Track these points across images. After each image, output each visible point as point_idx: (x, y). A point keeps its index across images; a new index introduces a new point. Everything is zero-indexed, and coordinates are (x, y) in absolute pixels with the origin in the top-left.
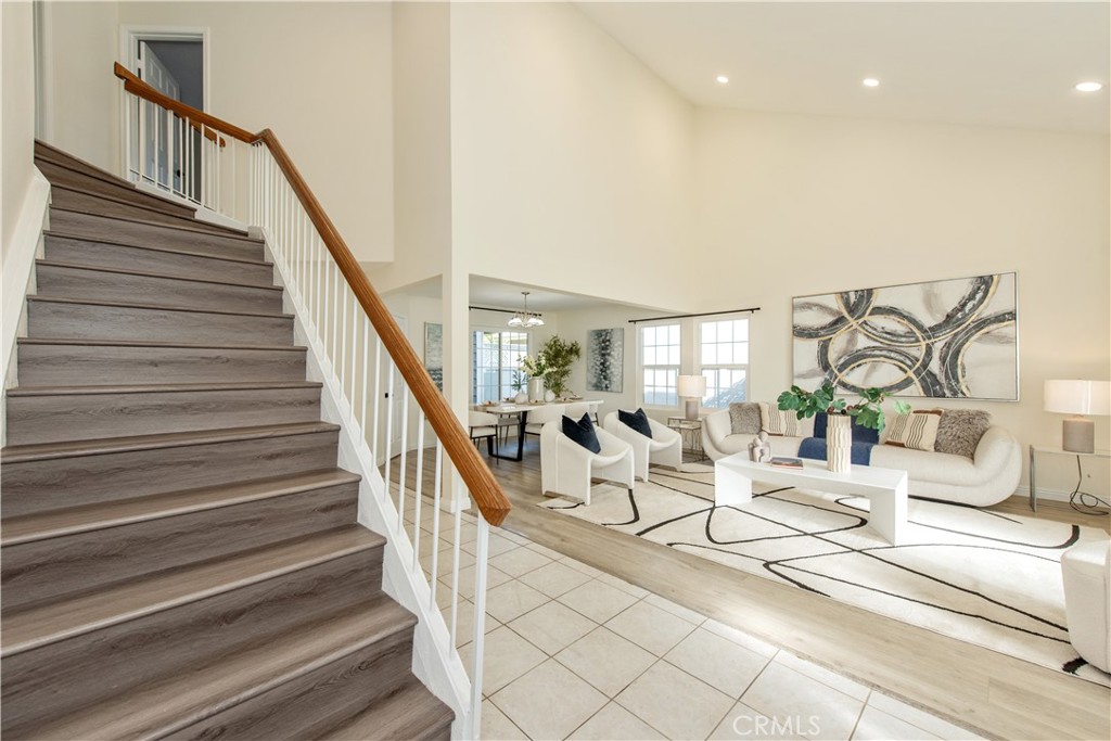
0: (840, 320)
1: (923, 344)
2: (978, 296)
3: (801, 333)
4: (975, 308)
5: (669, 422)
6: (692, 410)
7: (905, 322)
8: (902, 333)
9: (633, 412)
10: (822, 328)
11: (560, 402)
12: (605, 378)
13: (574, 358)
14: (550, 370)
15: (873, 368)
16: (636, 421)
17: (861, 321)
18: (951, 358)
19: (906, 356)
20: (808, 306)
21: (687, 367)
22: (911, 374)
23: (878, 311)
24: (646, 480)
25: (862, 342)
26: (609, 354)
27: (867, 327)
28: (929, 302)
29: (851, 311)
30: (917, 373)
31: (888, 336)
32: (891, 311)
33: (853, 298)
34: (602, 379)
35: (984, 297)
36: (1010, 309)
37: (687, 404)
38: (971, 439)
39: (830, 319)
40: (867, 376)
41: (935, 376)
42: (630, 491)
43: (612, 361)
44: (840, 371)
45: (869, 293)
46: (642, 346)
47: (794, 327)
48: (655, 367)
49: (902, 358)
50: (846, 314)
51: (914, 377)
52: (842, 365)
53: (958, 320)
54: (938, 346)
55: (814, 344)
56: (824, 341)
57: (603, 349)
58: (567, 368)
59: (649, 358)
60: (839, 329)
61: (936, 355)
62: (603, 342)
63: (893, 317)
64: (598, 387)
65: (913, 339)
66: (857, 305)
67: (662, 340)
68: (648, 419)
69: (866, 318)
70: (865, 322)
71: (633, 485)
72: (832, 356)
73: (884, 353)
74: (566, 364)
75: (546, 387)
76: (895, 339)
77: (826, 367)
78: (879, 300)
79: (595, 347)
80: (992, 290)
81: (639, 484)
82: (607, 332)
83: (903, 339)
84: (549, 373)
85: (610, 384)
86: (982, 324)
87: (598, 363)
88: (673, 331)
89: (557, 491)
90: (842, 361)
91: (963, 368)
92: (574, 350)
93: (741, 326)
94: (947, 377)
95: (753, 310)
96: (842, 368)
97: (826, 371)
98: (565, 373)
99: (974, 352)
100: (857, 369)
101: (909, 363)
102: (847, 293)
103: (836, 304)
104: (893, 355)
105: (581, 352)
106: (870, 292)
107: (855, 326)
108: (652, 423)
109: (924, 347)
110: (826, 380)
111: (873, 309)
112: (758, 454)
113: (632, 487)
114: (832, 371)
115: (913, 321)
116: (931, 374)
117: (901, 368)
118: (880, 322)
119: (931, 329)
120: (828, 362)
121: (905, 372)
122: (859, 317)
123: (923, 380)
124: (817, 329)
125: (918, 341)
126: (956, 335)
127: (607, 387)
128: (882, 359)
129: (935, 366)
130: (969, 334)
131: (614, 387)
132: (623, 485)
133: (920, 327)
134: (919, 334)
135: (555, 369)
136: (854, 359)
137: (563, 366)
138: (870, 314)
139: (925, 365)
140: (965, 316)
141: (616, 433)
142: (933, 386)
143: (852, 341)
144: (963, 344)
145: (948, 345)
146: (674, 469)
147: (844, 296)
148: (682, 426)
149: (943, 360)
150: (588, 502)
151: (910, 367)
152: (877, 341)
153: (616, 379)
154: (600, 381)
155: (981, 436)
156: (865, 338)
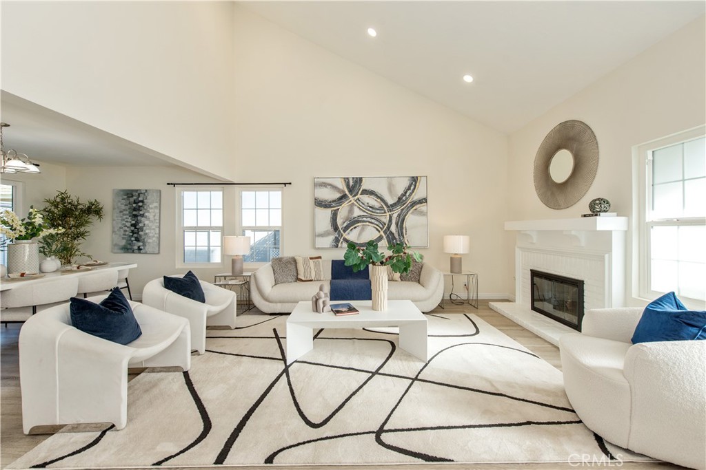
0: (344, 197)
1: (388, 214)
2: (412, 188)
3: (320, 204)
4: (411, 194)
5: (215, 280)
6: (238, 266)
7: (379, 200)
8: (377, 207)
9: (182, 276)
10: (334, 201)
11: (71, 271)
12: (137, 240)
13: (93, 218)
14: (52, 231)
15: (363, 230)
16: (187, 286)
17: (356, 197)
18: (401, 223)
19: (379, 221)
20: (324, 185)
21: (230, 228)
22: (382, 233)
23: (365, 192)
24: (202, 351)
25: (357, 212)
26: (143, 216)
27: (359, 203)
28: (391, 188)
29: (351, 191)
30: (385, 232)
31: (371, 209)
32: (372, 193)
33: (351, 183)
34: (133, 240)
35: (414, 189)
36: (425, 197)
37: (234, 262)
38: (417, 272)
39: (338, 195)
40: (360, 234)
41: (393, 234)
42: (186, 374)
43: (147, 222)
44: (344, 231)
45: (359, 181)
46: (182, 209)
47: (315, 199)
48: (196, 229)
49: (377, 223)
50: (347, 193)
51: (383, 235)
52: (345, 227)
53: (404, 201)
54: (395, 216)
55: (327, 213)
56: (335, 210)
57: (135, 209)
58: (82, 229)
59: (189, 219)
60: (343, 203)
61: (394, 222)
62: (135, 202)
63: (373, 196)
64: (127, 249)
65: (383, 211)
66: (354, 186)
67: (203, 203)
68: (200, 281)
69: (359, 196)
70: (358, 199)
71: (188, 363)
72: (339, 221)
73: (369, 219)
74: (82, 225)
75: (43, 252)
76: (374, 211)
77: (336, 228)
78: (365, 186)
79: (123, 207)
80: (417, 185)
81: (197, 358)
82: (139, 193)
83: (378, 211)
84: (51, 236)
85: (144, 245)
86: (414, 204)
87: (128, 224)
88: (217, 196)
89: (58, 422)
90: (345, 224)
91: (406, 229)
92: (94, 210)
93: (276, 196)
94: (399, 235)
95: (285, 184)
96: (345, 229)
97: (336, 231)
98: (82, 235)
99: (411, 220)
100: (354, 230)
101: (381, 226)
102: (348, 178)
103: (341, 185)
104: (373, 221)
105: (104, 212)
106: (361, 179)
107: (353, 201)
108: (204, 284)
109: (388, 216)
110: (336, 237)
111: (363, 190)
112: (321, 305)
113: (188, 367)
114: (340, 231)
115: (382, 200)
116: (391, 233)
117: (377, 229)
118: (367, 199)
119: (392, 205)
120: (337, 225)
121: (379, 232)
122: (355, 196)
123: (388, 237)
124: (330, 202)
125: (385, 212)
126: (402, 210)
127: (139, 249)
128: (367, 223)
129: (393, 228)
130: (409, 208)
131: (148, 248)
132: (175, 369)
133: (386, 204)
134: (386, 209)
135: (61, 230)
136: (352, 223)
137: (77, 227)
138: (361, 194)
139: (389, 228)
140: (407, 198)
141: (162, 306)
142: (393, 240)
143: (351, 211)
144: (406, 215)
145: (399, 215)
146: (228, 328)
147: (346, 180)
148: (230, 283)
149: (397, 224)
150: (123, 421)
151: (382, 229)
152: (364, 212)
153: (151, 241)
154: (131, 243)
155: (421, 269)
156: (358, 210)
